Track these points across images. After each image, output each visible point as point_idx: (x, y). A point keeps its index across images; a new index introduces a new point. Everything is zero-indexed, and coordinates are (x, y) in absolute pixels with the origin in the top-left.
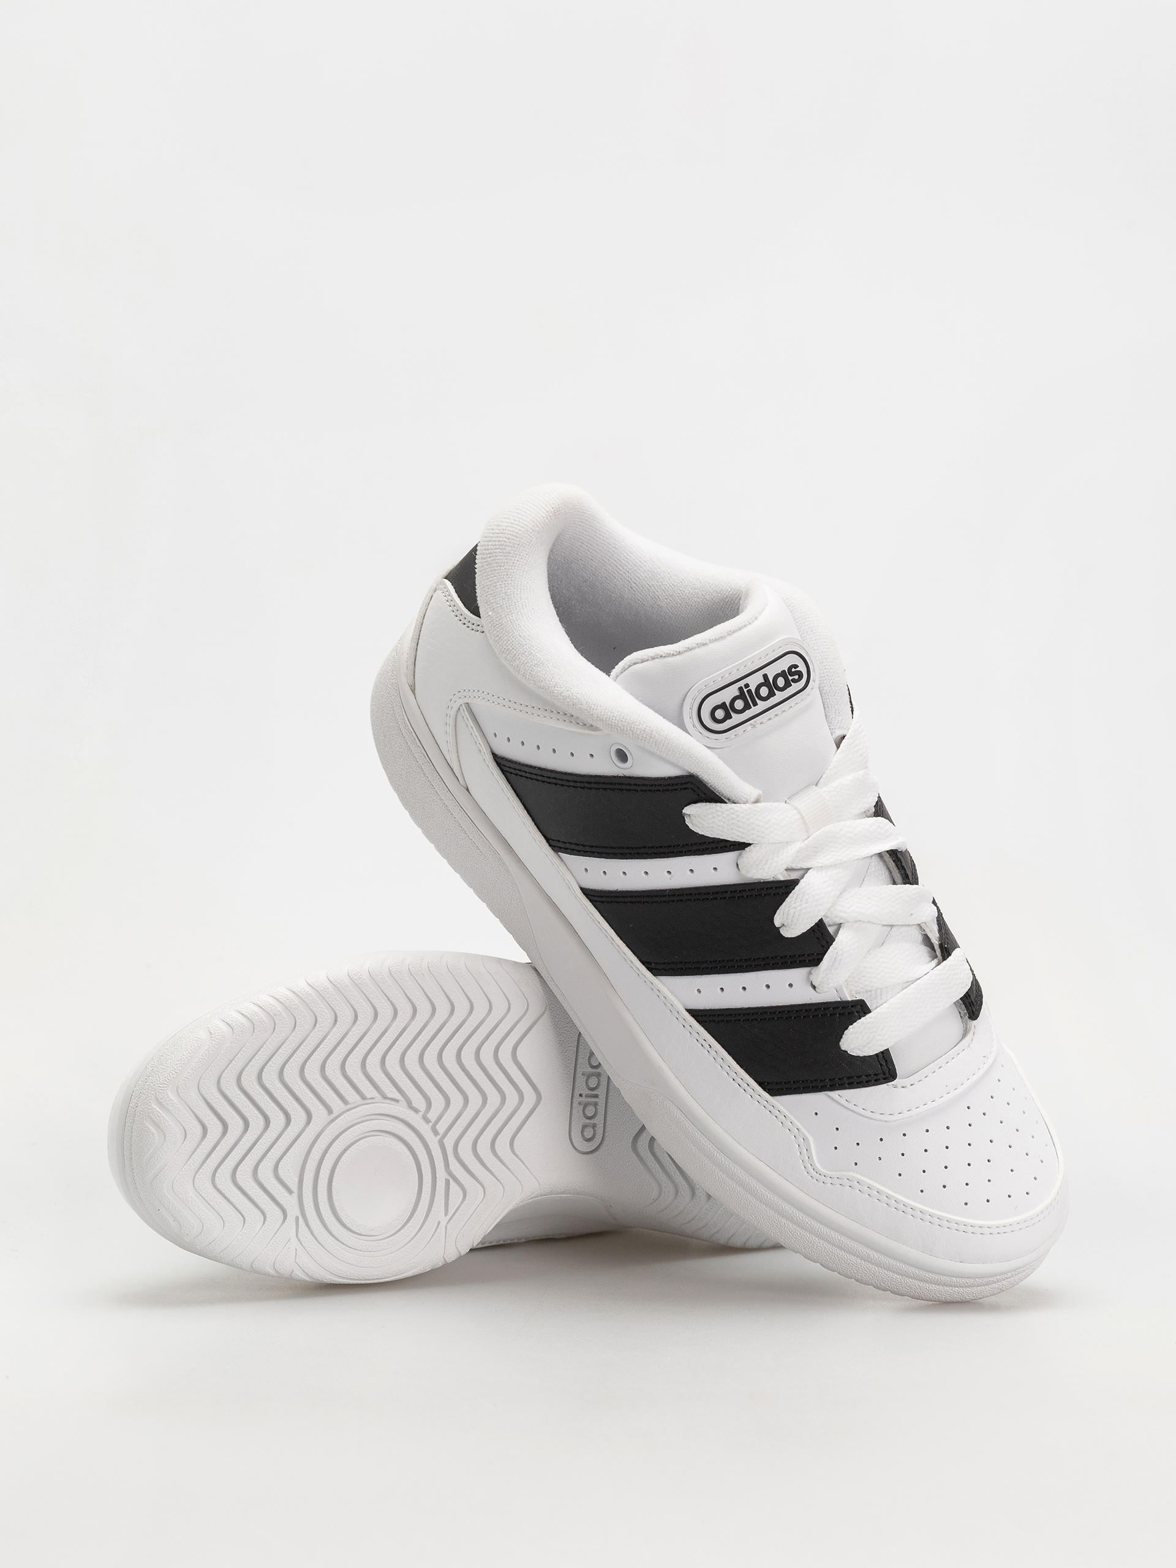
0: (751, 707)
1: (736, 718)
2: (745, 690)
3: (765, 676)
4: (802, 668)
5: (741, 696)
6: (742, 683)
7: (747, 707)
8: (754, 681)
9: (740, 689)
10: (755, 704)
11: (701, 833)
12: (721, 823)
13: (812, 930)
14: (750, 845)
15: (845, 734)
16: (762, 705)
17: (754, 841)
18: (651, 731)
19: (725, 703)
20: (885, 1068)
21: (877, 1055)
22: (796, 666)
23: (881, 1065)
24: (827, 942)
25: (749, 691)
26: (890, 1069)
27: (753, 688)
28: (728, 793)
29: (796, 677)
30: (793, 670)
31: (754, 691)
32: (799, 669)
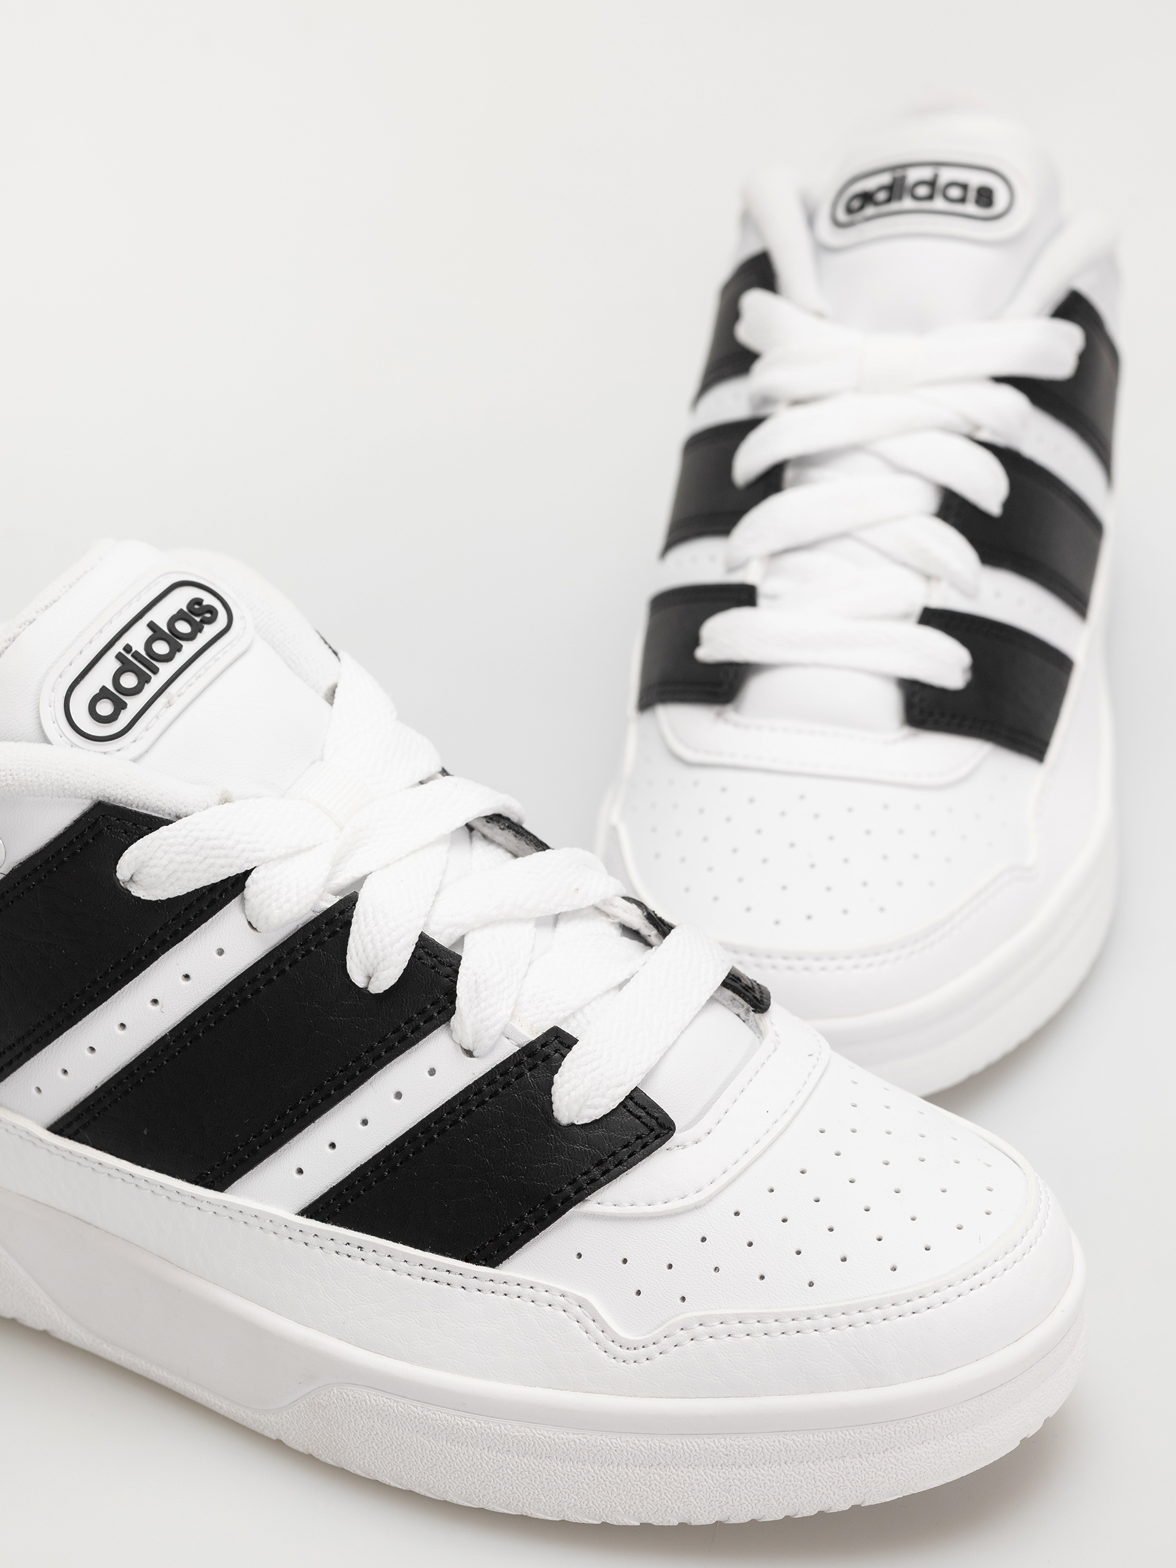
0: (150, 678)
1: (134, 704)
2: (129, 656)
3: (152, 626)
4: (209, 600)
5: (125, 666)
6: (118, 648)
7: (144, 680)
8: (137, 638)
9: (119, 657)
10: (155, 671)
11: (164, 897)
13: (415, 957)
14: (247, 874)
15: (334, 683)
16: (166, 670)
17: (251, 862)
19: (104, 687)
20: (647, 1119)
21: (623, 1104)
22: (198, 601)
23: (639, 1118)
24: (450, 966)
25: (136, 655)
26: (657, 1119)
27: (140, 649)
29: (207, 616)
30: (197, 607)
31: (143, 653)
32: (204, 603)
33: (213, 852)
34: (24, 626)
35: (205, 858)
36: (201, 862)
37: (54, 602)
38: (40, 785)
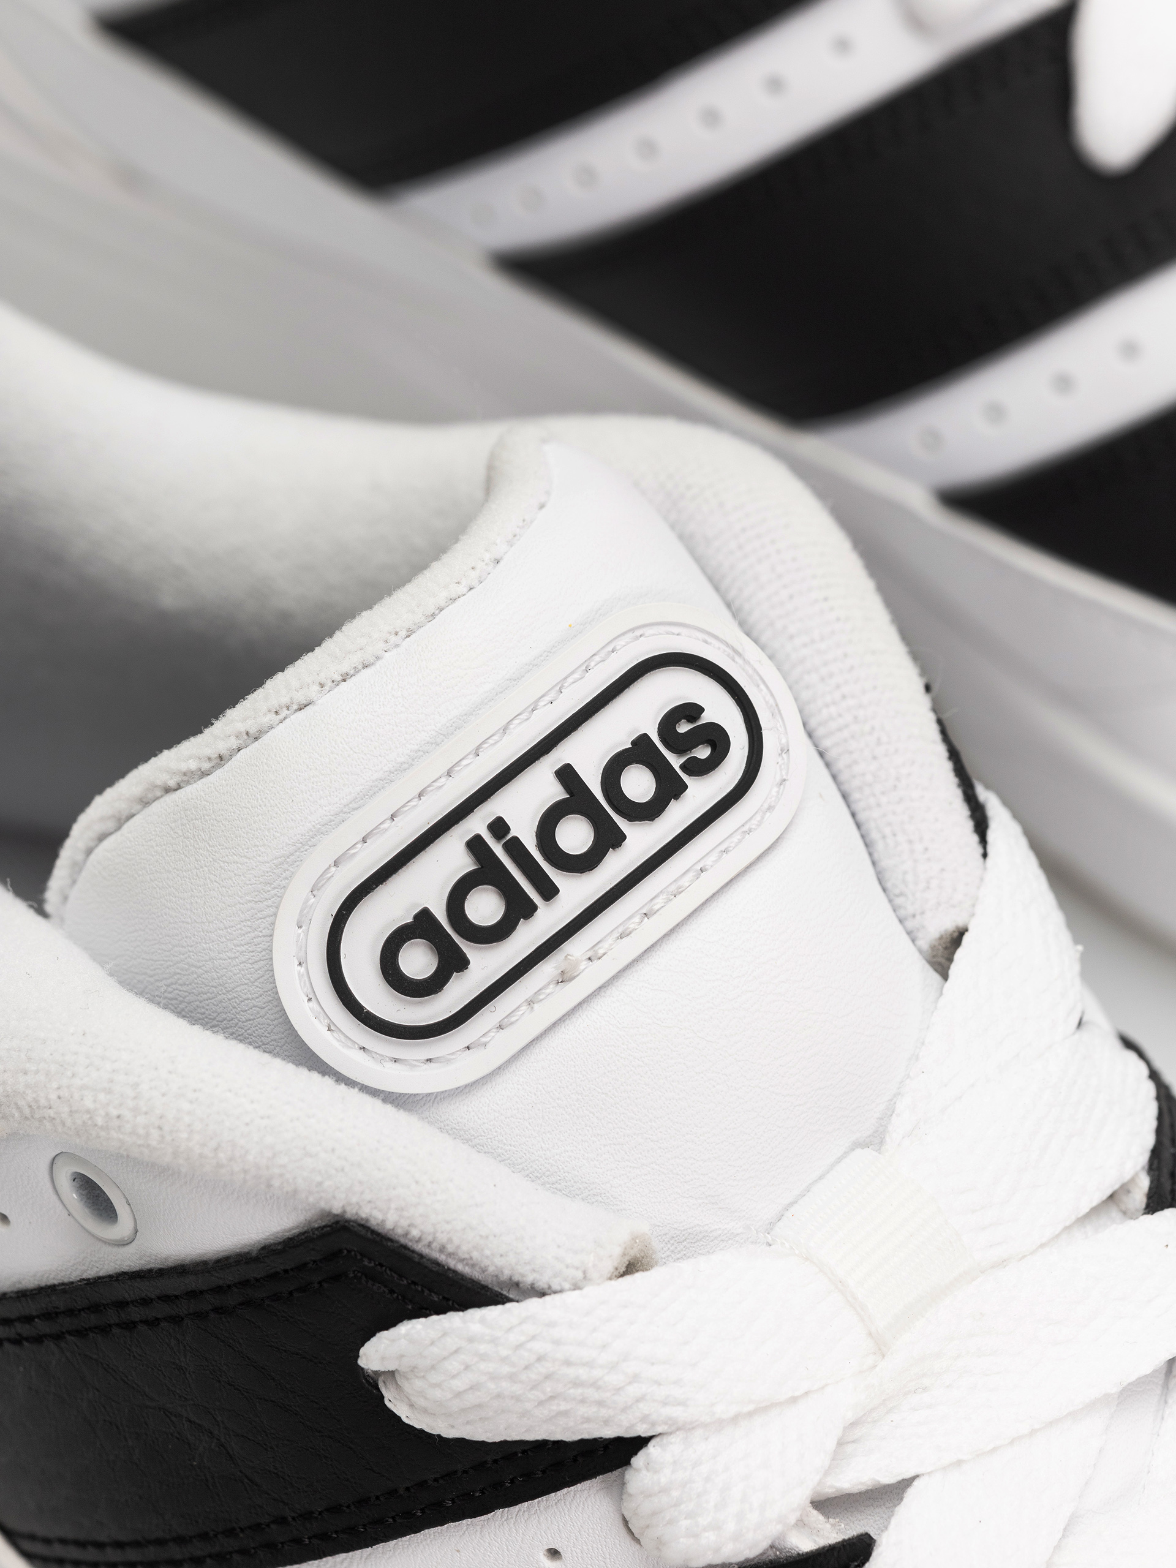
0: (534, 908)
1: (486, 963)
2: (498, 849)
3: (567, 775)
5: (485, 870)
6: (477, 824)
7: (518, 909)
8: (527, 804)
9: (476, 845)
10: (549, 891)
11: (449, 1433)
12: (505, 1384)
14: (639, 1443)
15: (961, 923)
16: (577, 890)
17: (653, 1424)
18: (136, 1085)
19: (425, 910)
22: (691, 711)
25: (515, 848)
27: (525, 832)
28: (499, 1262)
29: (703, 753)
30: (683, 728)
31: (530, 844)
32: (706, 718)
33: (572, 1391)
34: (285, 712)
35: (552, 1398)
36: (541, 1403)
37: (365, 666)
38: (219, 1166)
